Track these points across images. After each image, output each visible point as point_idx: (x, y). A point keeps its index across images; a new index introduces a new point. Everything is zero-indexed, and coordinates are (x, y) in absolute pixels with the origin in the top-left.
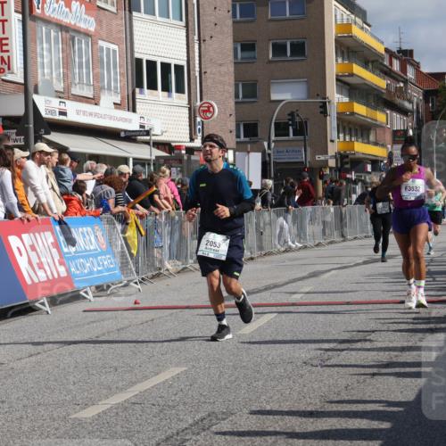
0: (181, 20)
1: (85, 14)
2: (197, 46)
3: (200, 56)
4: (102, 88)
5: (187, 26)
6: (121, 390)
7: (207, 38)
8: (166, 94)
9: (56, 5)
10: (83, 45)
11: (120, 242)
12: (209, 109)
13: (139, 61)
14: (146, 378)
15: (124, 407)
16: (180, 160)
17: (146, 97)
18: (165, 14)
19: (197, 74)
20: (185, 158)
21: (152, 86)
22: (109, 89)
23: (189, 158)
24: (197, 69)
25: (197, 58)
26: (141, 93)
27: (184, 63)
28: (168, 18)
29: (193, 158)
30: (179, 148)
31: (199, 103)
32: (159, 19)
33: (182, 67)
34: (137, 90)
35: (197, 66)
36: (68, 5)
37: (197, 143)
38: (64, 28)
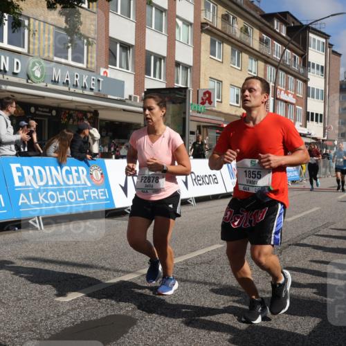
0: (323, 100)
1: (293, 98)
2: (327, 109)
4: (296, 120)
5: (324, 102)
6: (300, 213)
7: (331, 106)
8: (316, 122)
10: (291, 107)
12: (330, 128)
13: (309, 113)
14: (307, 210)
15: (300, 218)
16: (320, 143)
17: (310, 124)
18: (318, 98)
21: (312, 120)
22: (299, 121)
23: (323, 143)
25: (327, 112)
26: (309, 122)
27: (323, 113)
30: (320, 139)
31: (327, 126)
32: (315, 99)
33: (322, 115)
34: (307, 121)
35: (327, 114)
36: (288, 95)
37: (326, 138)
38: (286, 102)
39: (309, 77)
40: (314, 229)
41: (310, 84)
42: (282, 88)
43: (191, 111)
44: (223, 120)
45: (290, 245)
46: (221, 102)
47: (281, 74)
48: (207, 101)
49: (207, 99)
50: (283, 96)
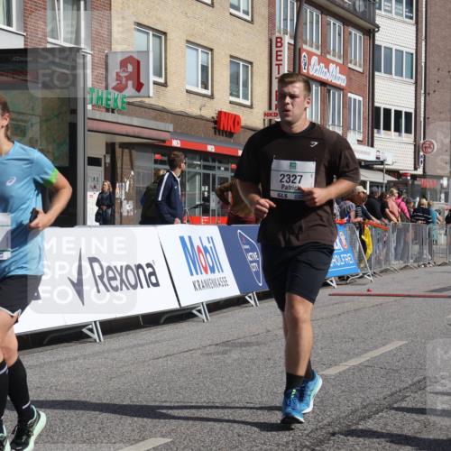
0: (412, 78)
1: (340, 73)
2: (423, 98)
3: (425, 106)
4: (349, 128)
5: (416, 83)
6: (357, 355)
7: (431, 92)
8: (397, 134)
9: (318, 67)
10: (336, 96)
11: (358, 244)
12: (430, 146)
13: (378, 109)
14: (376, 347)
15: (359, 368)
16: (406, 183)
17: (382, 136)
18: (400, 73)
19: (422, 119)
20: (410, 182)
21: (387, 128)
22: (354, 129)
23: (413, 183)
24: (422, 115)
25: (422, 107)
26: (378, 132)
27: (412, 111)
28: (402, 76)
29: (416, 182)
30: (405, 175)
31: (422, 141)
32: (394, 77)
33: (411, 114)
34: (375, 131)
35: (422, 112)
36: (327, 67)
37: (420, 171)
38: (323, 84)
39: (378, 21)
40: (392, 395)
41: (380, 39)
42: (313, 50)
43: (89, 107)
44: (171, 128)
45: (333, 434)
46: (165, 85)
47: (310, 13)
48: (130, 83)
49: (128, 78)
50: (316, 69)
